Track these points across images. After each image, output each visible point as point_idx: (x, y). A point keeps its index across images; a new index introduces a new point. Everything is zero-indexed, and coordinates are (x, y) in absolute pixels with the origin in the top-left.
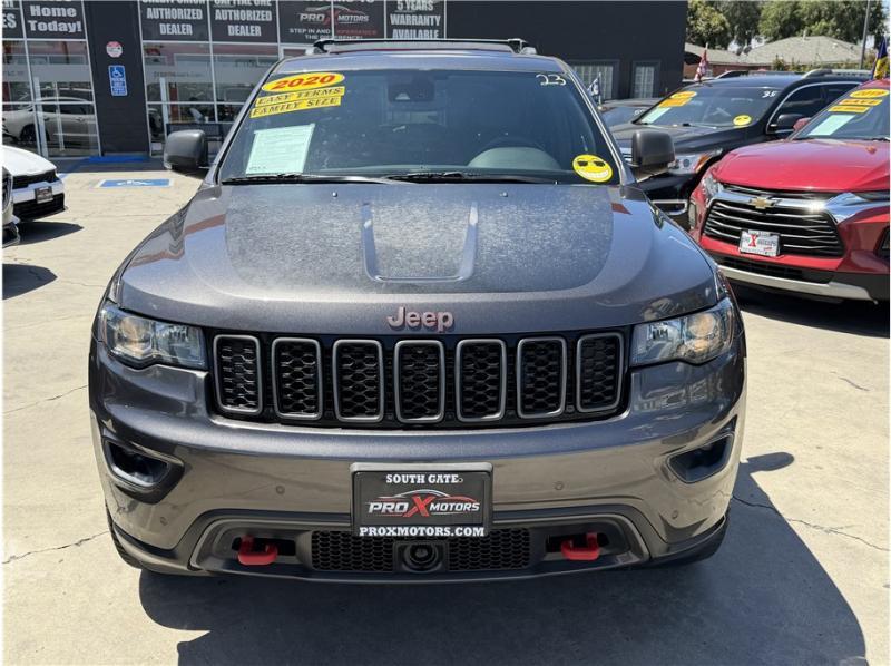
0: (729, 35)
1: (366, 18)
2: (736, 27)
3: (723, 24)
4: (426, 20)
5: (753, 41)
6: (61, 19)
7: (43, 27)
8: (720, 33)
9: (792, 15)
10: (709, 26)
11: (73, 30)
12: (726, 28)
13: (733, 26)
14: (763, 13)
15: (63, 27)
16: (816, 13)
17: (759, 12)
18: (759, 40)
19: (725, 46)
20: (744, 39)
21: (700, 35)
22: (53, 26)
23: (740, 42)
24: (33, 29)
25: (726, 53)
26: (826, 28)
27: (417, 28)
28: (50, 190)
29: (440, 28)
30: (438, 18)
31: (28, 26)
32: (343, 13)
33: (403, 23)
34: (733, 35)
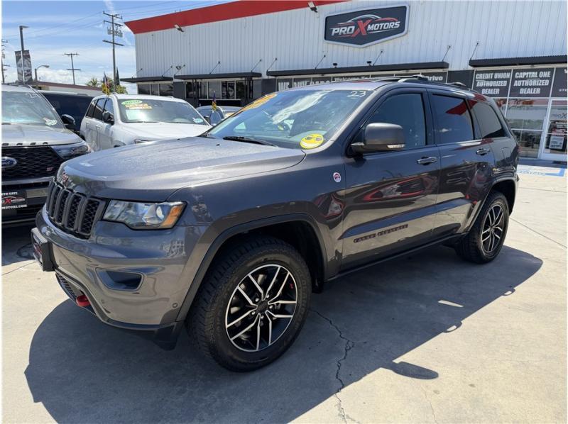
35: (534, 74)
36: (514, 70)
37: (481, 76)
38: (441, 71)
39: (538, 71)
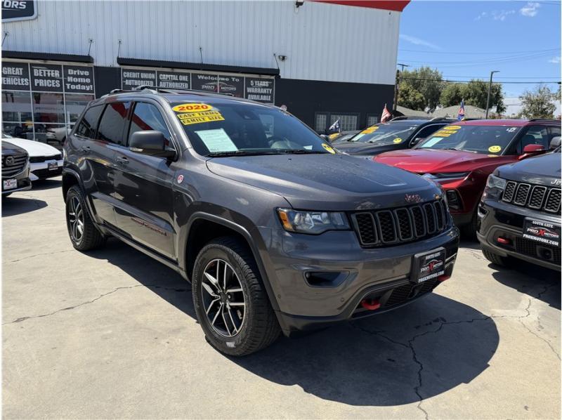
0: (425, 104)
1: (235, 89)
2: (429, 100)
3: (422, 98)
4: (265, 91)
5: (437, 108)
6: (82, 84)
7: (73, 87)
8: (420, 103)
9: (456, 95)
10: (415, 99)
11: (88, 89)
12: (423, 101)
13: (427, 100)
14: (442, 94)
15: (84, 87)
16: (468, 95)
17: (440, 93)
18: (440, 107)
19: (423, 110)
20: (433, 107)
21: (410, 103)
22: (78, 87)
23: (431, 107)
24: (68, 88)
25: (422, 112)
26: (473, 102)
27: (260, 94)
28: (56, 164)
29: (272, 95)
30: (271, 90)
31: (66, 86)
32: (223, 86)
33: (253, 91)
34: (427, 104)
35: (175, 77)
36: (158, 72)
37: (128, 75)
38: (86, 65)
39: (178, 74)
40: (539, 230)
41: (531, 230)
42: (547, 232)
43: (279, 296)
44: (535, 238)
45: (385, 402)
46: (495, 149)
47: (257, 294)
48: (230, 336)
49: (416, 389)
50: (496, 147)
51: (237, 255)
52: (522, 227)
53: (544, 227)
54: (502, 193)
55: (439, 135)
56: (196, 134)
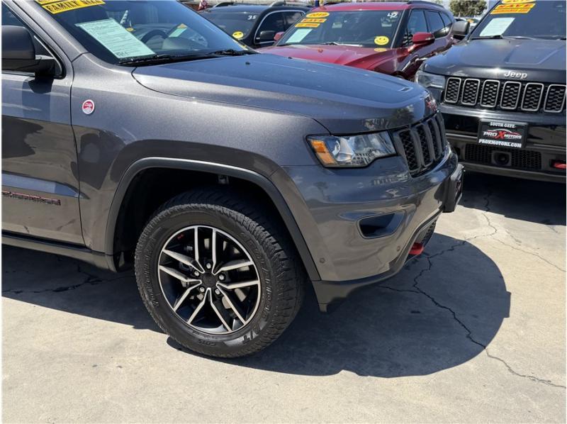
40: (498, 132)
41: (488, 134)
42: (507, 133)
43: (322, 261)
44: (494, 142)
45: (453, 361)
46: (382, 40)
47: (283, 265)
48: (230, 331)
49: (468, 337)
50: (383, 38)
51: (240, 214)
52: (476, 132)
53: (504, 128)
54: (443, 93)
55: (304, 25)
56: (79, 28)
